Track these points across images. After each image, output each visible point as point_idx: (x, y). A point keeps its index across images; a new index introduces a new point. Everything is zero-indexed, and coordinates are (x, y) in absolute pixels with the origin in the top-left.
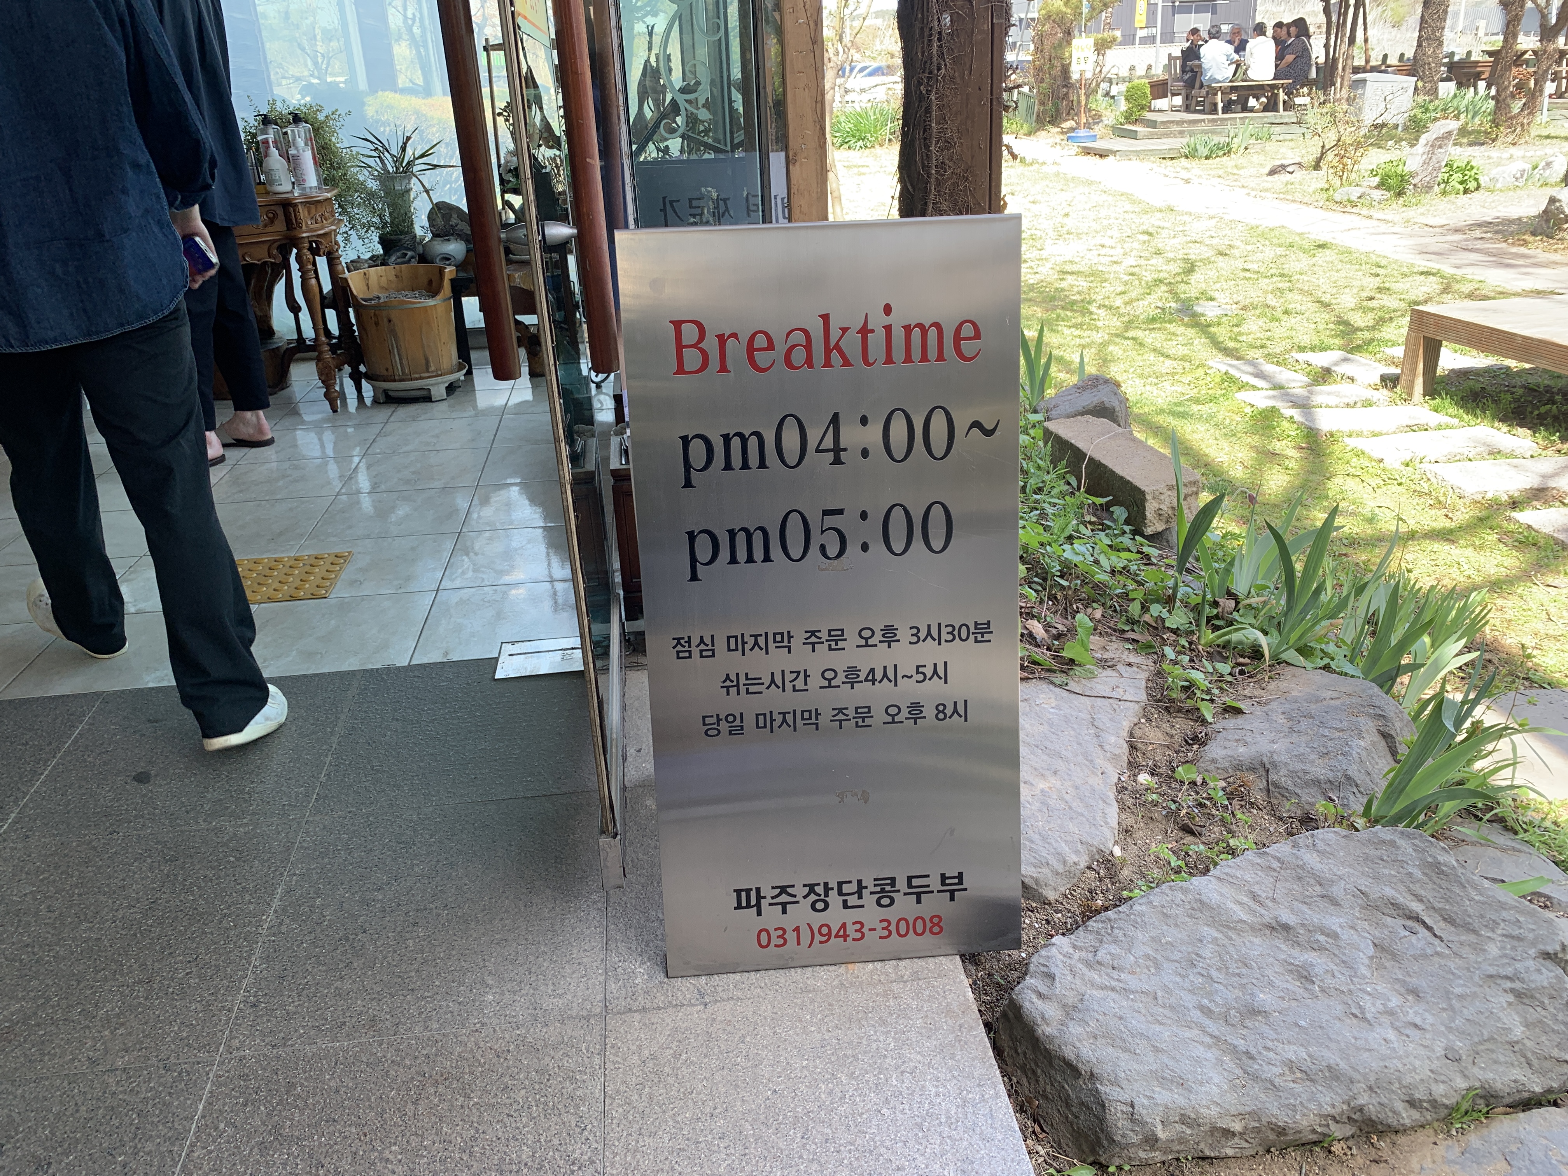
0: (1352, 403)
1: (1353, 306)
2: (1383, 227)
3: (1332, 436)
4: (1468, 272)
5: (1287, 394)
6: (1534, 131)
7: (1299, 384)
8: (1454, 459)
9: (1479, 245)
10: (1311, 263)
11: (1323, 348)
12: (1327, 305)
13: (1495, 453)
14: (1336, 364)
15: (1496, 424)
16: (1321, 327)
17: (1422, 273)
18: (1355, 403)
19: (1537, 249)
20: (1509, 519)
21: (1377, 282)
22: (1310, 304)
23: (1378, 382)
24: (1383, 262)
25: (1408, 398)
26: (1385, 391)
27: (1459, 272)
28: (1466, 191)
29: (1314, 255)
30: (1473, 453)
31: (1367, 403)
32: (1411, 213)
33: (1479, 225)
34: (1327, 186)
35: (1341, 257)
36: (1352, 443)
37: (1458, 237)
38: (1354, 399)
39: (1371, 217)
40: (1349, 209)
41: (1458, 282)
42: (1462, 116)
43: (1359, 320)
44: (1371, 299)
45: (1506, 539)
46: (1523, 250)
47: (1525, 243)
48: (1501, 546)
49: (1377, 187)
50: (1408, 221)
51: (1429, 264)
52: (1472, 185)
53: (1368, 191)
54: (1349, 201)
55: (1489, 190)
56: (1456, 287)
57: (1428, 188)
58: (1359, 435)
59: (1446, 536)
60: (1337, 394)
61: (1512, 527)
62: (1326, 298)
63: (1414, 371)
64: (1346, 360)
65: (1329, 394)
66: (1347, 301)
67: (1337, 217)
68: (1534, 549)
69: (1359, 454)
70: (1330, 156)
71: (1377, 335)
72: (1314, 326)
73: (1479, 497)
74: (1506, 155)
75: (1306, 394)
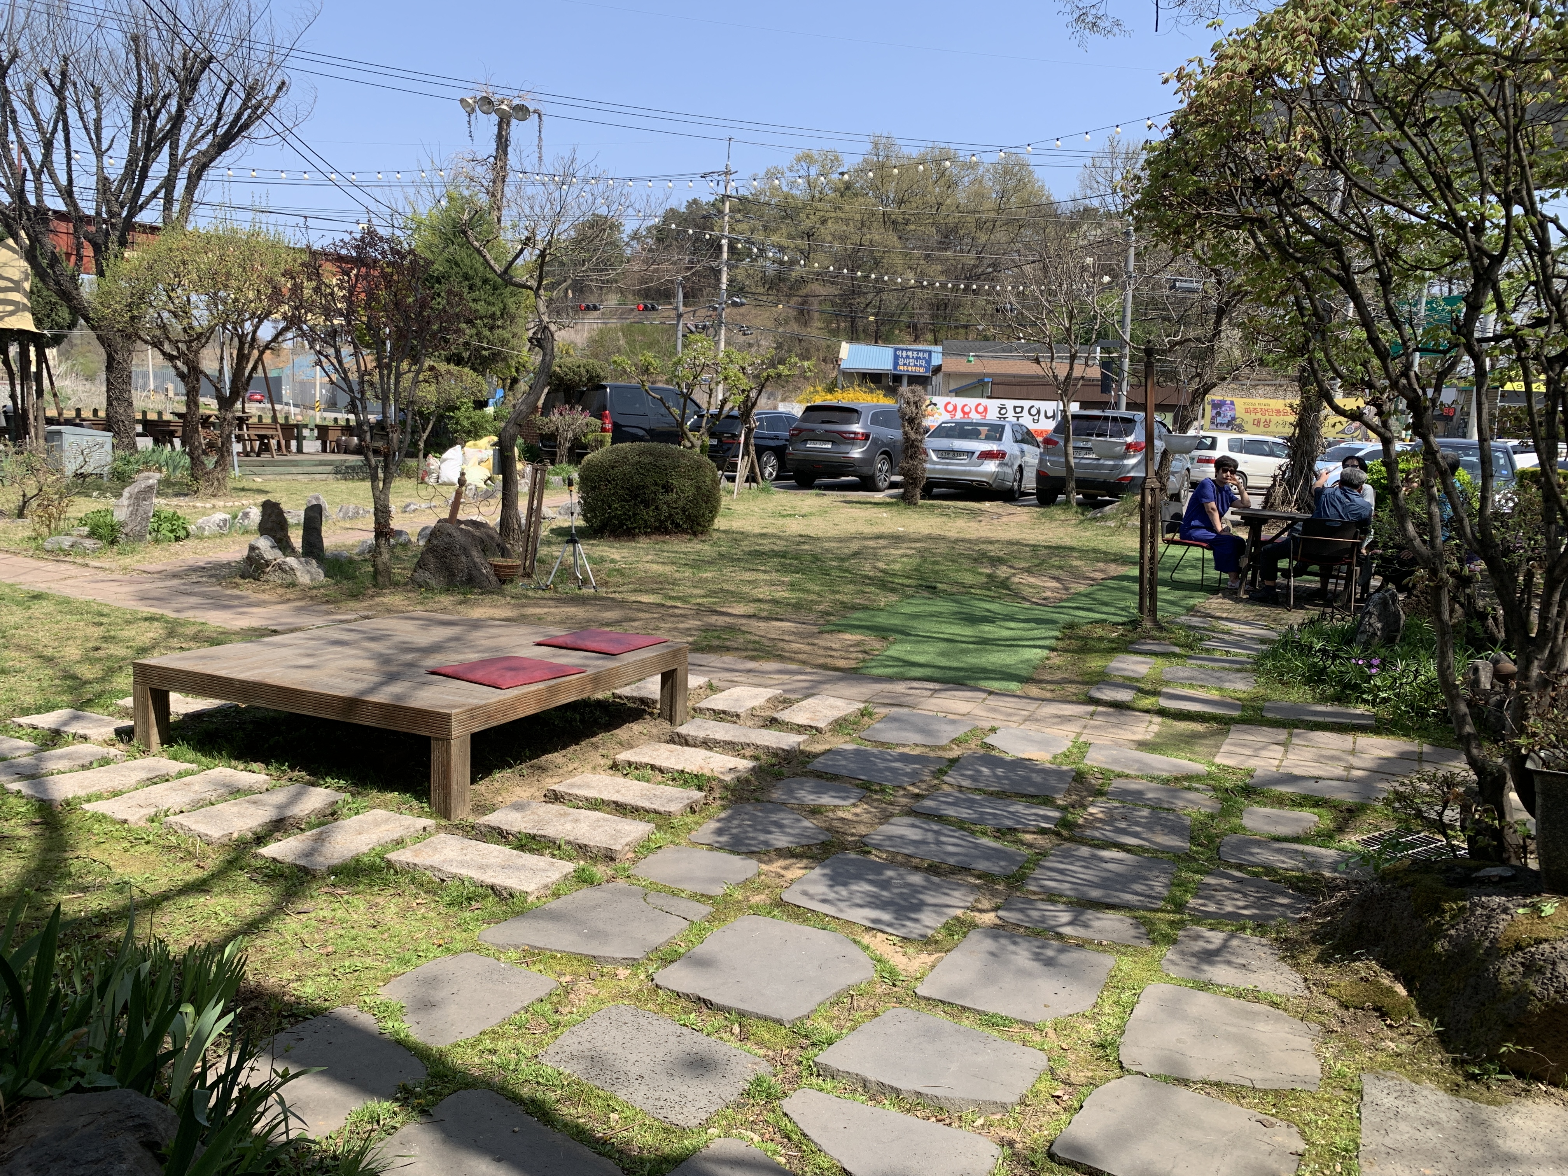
0: (87, 763)
1: (78, 658)
2: (101, 575)
3: (68, 804)
4: (189, 615)
5: (12, 766)
6: (230, 484)
7: (25, 752)
8: (197, 805)
9: (197, 589)
10: (27, 615)
11: (50, 708)
12: (50, 660)
13: (235, 792)
14: (66, 723)
15: (233, 763)
16: (45, 684)
17: (146, 619)
18: (91, 763)
19: (248, 590)
20: (256, 856)
21: (99, 632)
22: (30, 661)
23: (114, 736)
24: (106, 611)
25: (146, 751)
26: (121, 746)
27: (183, 616)
28: (177, 539)
29: (29, 608)
30: (215, 795)
31: (105, 762)
32: (127, 561)
33: (195, 570)
34: (34, 534)
35: (59, 608)
36: (90, 807)
37: (175, 582)
38: (90, 759)
39: (87, 565)
40: (62, 558)
41: (181, 625)
42: (164, 469)
43: (87, 672)
44: (97, 649)
45: (257, 876)
46: (236, 592)
47: (237, 586)
48: (253, 884)
49: (88, 536)
50: (125, 569)
51: (153, 610)
52: (182, 533)
53: (79, 540)
54: (61, 550)
55: (198, 537)
56: (181, 630)
57: (140, 537)
58: (99, 797)
59: (200, 887)
60: (69, 757)
61: (259, 863)
62: (49, 652)
63: (147, 722)
64: (75, 718)
65: (61, 757)
66: (72, 652)
67: (51, 566)
68: (282, 880)
69: (101, 818)
70: (34, 504)
71: (108, 687)
72: (36, 684)
73: (225, 840)
74: (208, 505)
75: (34, 762)
